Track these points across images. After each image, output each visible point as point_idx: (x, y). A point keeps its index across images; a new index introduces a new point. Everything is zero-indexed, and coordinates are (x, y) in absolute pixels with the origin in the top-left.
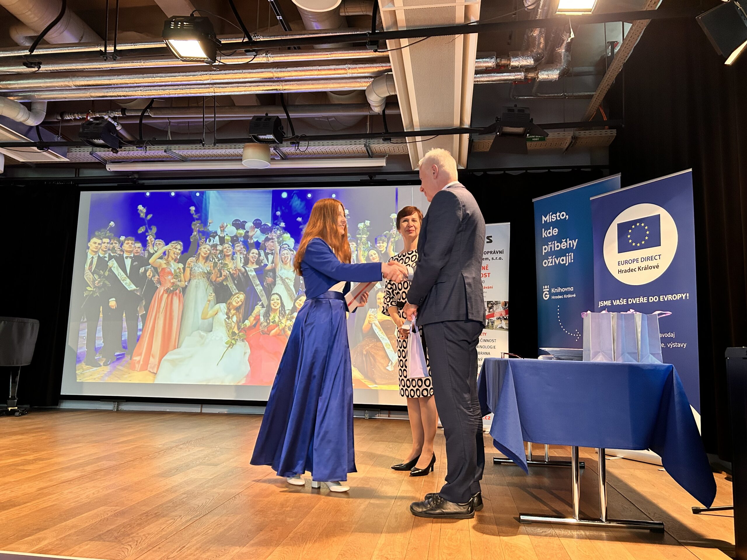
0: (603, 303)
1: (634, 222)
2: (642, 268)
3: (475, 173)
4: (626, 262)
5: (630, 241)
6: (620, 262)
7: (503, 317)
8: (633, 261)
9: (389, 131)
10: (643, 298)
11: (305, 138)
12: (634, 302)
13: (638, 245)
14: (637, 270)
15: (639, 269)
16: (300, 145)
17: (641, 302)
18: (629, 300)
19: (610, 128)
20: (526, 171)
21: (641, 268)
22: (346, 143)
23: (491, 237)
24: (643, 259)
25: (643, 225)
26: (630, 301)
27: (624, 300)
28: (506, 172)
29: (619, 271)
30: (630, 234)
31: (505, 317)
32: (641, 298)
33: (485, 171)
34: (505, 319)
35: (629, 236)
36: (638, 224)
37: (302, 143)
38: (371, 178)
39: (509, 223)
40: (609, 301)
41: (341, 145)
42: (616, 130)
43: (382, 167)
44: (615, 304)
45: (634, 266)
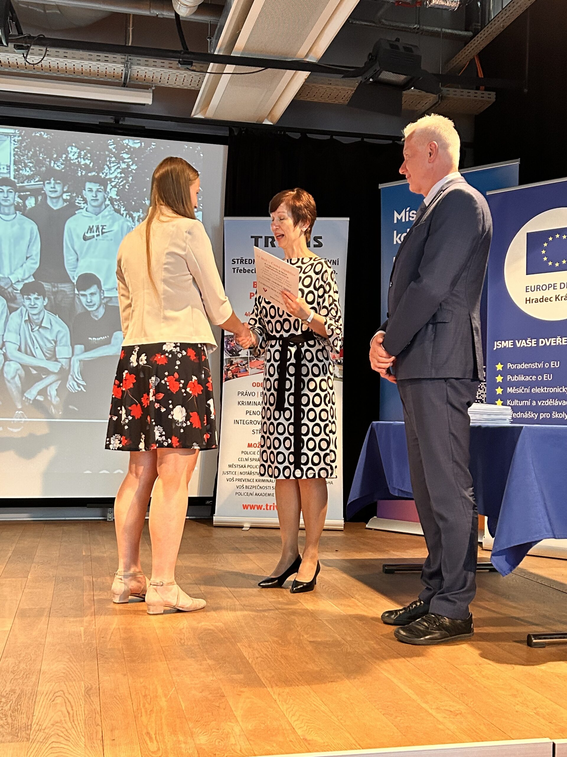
0: (501, 344)
1: (552, 233)
2: (562, 297)
3: (287, 133)
4: (538, 288)
5: (545, 259)
6: (530, 288)
7: (337, 361)
8: (549, 287)
9: (190, 50)
10: (560, 339)
11: (42, 41)
12: (548, 344)
13: (557, 265)
14: (553, 299)
15: (557, 298)
16: (31, 51)
17: (557, 344)
18: (541, 340)
19: (486, 89)
20: (362, 139)
21: (560, 298)
22: (90, 57)
23: (321, 238)
24: (562, 286)
25: (564, 237)
26: (542, 343)
27: (533, 340)
28: (334, 137)
29: (526, 300)
30: (545, 249)
31: (339, 361)
32: (557, 339)
33: (304, 132)
34: (339, 364)
35: (543, 252)
36: (558, 236)
37: (35, 48)
38: (117, 121)
39: (348, 219)
40: (510, 341)
41: (82, 59)
42: (494, 93)
43: (144, 105)
44: (518, 345)
45: (550, 293)
